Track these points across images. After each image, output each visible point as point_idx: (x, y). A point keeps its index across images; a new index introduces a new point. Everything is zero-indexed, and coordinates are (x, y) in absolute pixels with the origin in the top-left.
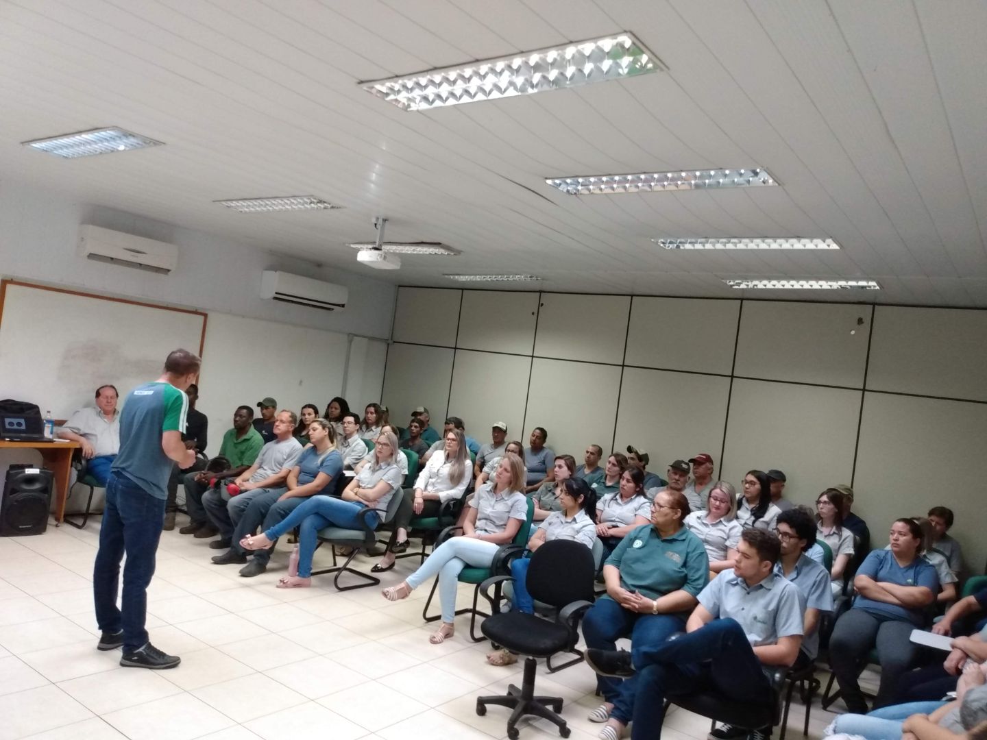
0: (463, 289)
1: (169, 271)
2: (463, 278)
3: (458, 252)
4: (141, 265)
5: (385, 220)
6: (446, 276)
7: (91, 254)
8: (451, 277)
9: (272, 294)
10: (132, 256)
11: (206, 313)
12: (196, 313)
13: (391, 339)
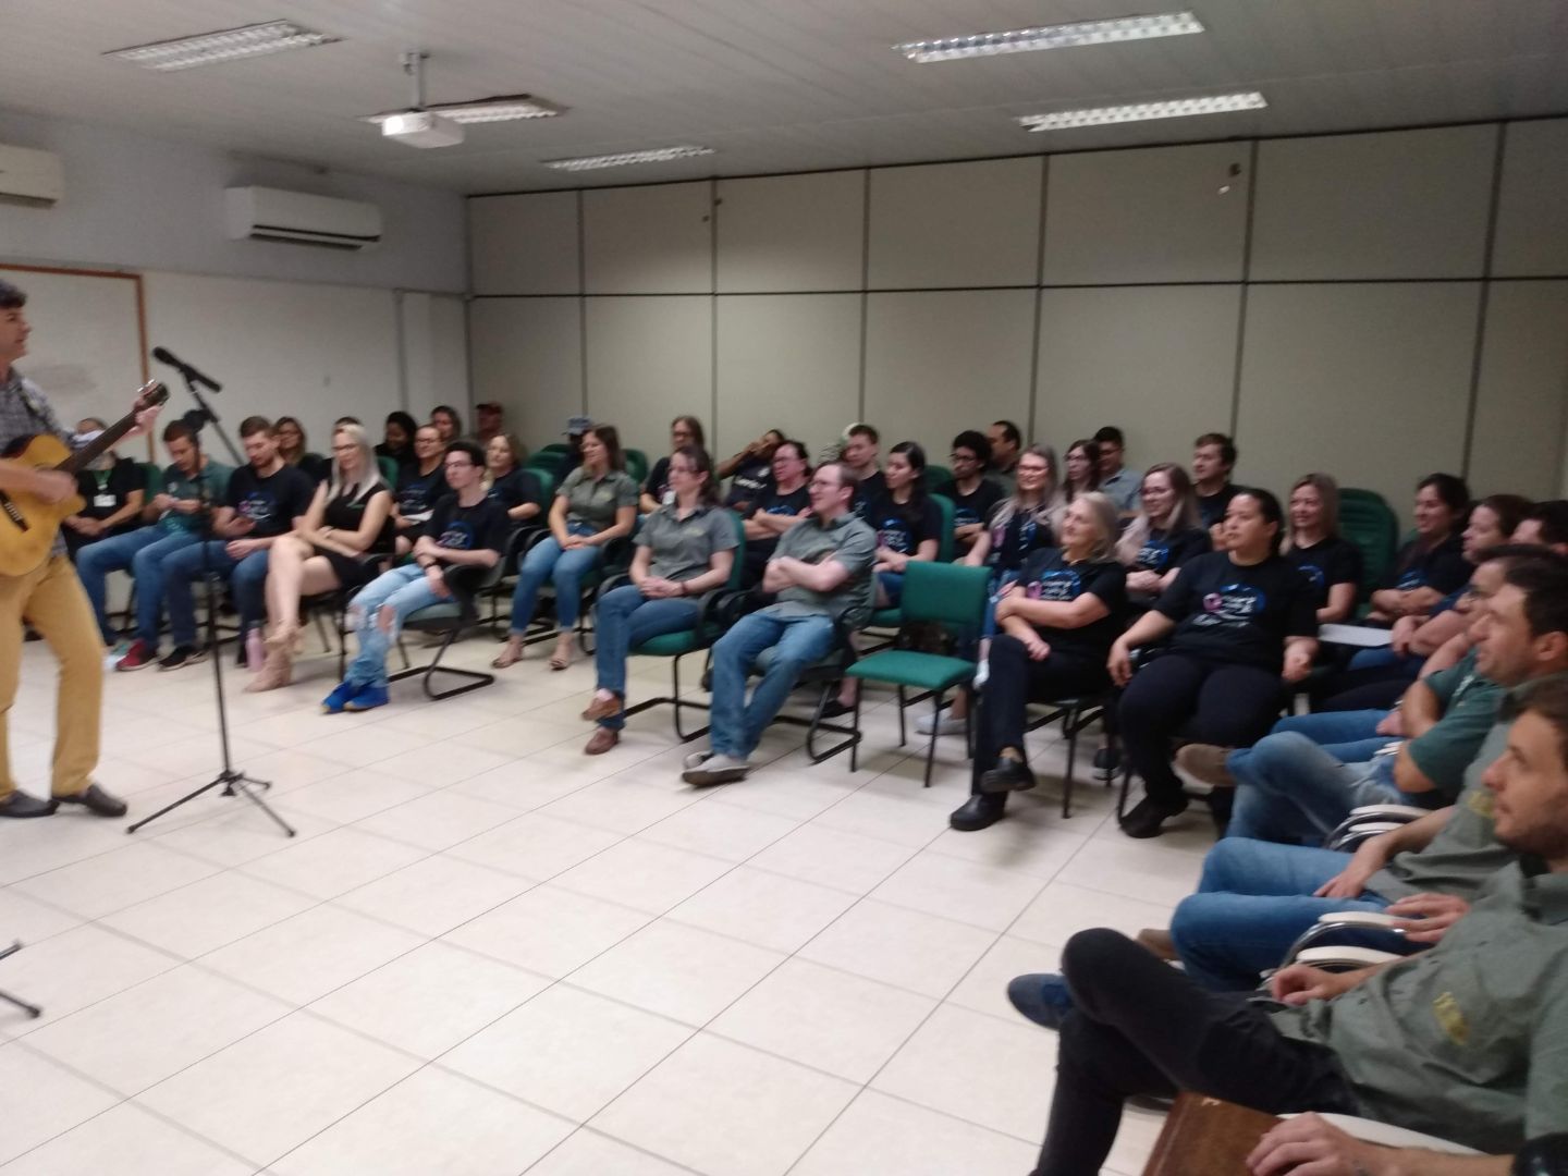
0: (581, 187)
1: (51, 201)
2: (577, 165)
3: (562, 110)
5: (424, 57)
6: (547, 165)
8: (557, 166)
9: (248, 230)
11: (136, 273)
12: (119, 275)
13: (471, 293)
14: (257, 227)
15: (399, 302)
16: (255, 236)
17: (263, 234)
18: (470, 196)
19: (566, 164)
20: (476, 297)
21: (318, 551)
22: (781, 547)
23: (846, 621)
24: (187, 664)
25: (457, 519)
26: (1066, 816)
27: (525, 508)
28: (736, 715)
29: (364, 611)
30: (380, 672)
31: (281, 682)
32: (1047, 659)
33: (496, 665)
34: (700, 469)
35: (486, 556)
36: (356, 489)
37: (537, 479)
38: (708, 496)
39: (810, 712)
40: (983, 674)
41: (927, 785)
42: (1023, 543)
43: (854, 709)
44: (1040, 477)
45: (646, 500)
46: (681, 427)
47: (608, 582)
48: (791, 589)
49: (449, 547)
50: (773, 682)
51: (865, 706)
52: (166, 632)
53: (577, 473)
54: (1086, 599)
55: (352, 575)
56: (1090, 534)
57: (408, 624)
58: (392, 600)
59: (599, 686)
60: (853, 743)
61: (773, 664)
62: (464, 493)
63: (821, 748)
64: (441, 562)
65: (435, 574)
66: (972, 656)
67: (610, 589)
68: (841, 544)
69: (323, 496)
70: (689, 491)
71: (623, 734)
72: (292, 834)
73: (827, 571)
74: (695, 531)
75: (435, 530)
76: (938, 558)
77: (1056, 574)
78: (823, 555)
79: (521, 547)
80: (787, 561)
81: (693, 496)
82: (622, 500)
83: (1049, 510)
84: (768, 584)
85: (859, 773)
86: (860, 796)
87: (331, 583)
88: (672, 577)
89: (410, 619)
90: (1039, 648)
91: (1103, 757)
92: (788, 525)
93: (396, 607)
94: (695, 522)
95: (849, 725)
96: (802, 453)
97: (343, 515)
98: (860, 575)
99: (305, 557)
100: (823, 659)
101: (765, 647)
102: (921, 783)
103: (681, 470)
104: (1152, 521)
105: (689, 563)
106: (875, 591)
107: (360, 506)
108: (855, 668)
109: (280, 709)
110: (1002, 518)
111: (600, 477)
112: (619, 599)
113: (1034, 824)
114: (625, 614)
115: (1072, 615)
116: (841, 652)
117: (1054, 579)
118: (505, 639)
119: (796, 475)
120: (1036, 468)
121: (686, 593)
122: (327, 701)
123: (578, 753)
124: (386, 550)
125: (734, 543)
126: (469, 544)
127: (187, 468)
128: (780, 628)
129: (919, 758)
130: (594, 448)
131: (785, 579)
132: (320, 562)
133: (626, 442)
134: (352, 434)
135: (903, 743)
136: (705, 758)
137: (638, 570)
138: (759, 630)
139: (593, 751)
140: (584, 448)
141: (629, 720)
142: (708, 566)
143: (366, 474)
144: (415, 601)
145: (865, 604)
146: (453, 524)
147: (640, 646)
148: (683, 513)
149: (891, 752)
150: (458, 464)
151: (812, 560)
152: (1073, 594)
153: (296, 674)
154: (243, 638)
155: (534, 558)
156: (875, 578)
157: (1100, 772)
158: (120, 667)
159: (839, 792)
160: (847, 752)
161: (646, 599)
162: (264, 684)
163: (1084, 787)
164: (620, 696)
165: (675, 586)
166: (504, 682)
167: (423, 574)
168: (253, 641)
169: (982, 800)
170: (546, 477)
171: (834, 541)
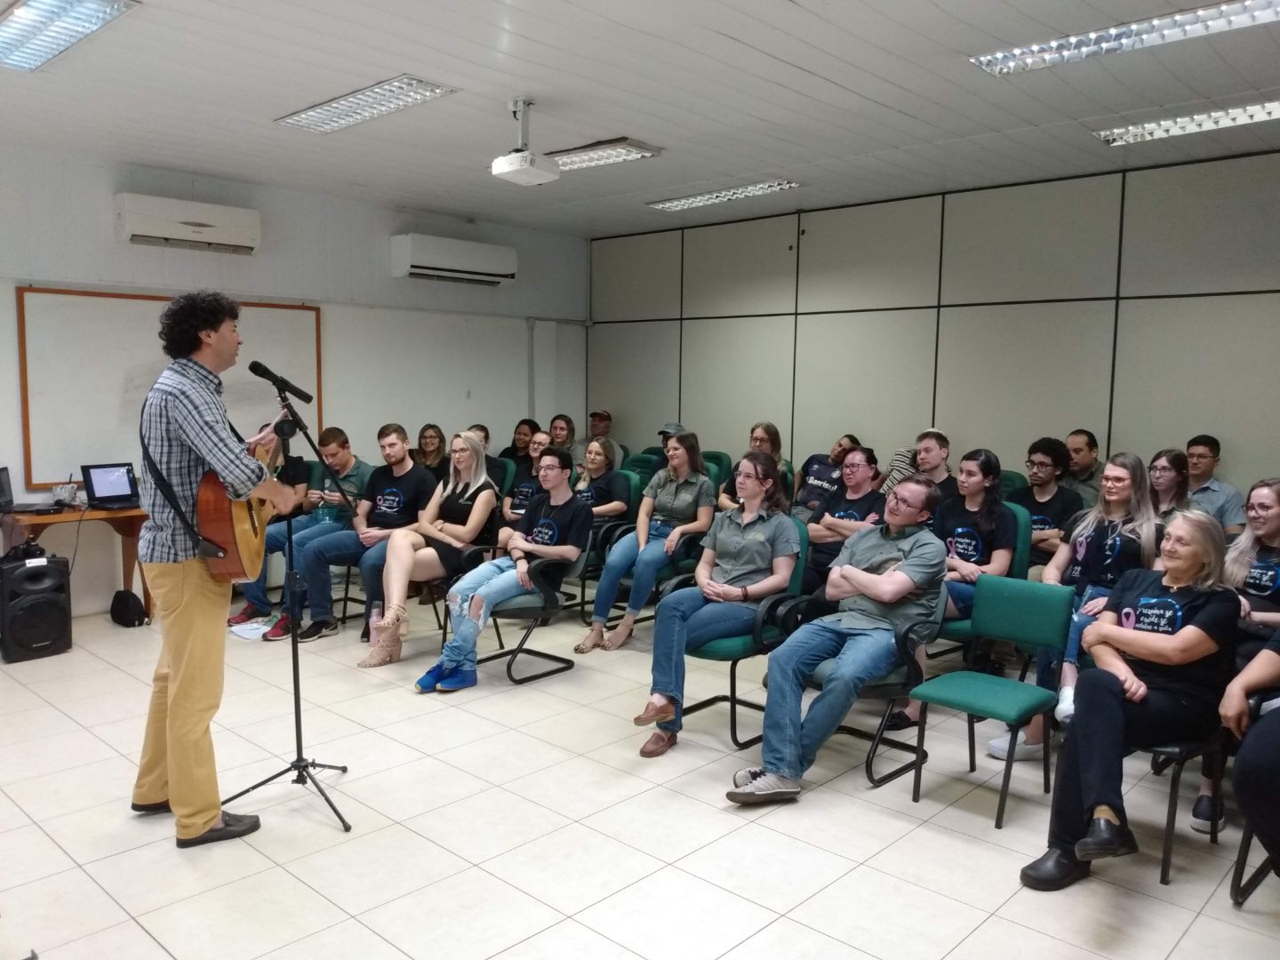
0: (684, 227)
1: (252, 249)
2: (676, 206)
3: (657, 151)
4: (210, 244)
5: (528, 104)
6: (652, 206)
7: (133, 235)
8: (661, 206)
9: (408, 268)
10: (193, 232)
11: (317, 306)
12: (303, 307)
13: (591, 319)
14: (412, 266)
15: (531, 329)
16: (412, 274)
17: (419, 273)
18: (592, 240)
19: (668, 205)
20: (595, 323)
21: (430, 541)
22: (844, 554)
23: (912, 636)
24: (319, 637)
25: (546, 517)
26: (1165, 880)
27: (616, 505)
28: (790, 731)
29: (459, 600)
30: (470, 657)
31: (392, 658)
32: (1144, 700)
33: (578, 650)
34: (766, 477)
35: (569, 551)
36: (467, 486)
37: (627, 478)
38: (772, 503)
39: (873, 723)
40: (1066, 704)
41: (999, 825)
42: (1109, 557)
43: (921, 724)
44: (1123, 489)
45: (724, 499)
46: (759, 433)
47: (674, 581)
48: (856, 598)
49: (537, 542)
50: (830, 698)
51: (932, 719)
52: (307, 607)
53: (661, 474)
54: (1190, 632)
55: (456, 563)
56: (1195, 555)
57: (495, 614)
58: (482, 591)
59: (653, 691)
60: (917, 766)
61: (830, 680)
62: (553, 493)
63: (883, 769)
64: (529, 556)
65: (523, 566)
66: (1051, 681)
67: (674, 590)
68: (906, 555)
69: (439, 494)
70: (754, 496)
71: (680, 735)
72: (347, 828)
73: (892, 582)
74: (758, 535)
75: (526, 527)
76: (1010, 573)
77: (1154, 601)
78: (887, 566)
79: (608, 540)
80: (849, 570)
81: (758, 501)
82: (703, 499)
83: (1138, 523)
84: (830, 591)
85: (922, 802)
86: (923, 833)
87: (439, 571)
88: (731, 582)
89: (498, 609)
90: (1135, 686)
91: (1205, 805)
92: (853, 530)
93: (487, 596)
94: (758, 527)
95: (914, 742)
96: (871, 459)
97: (454, 511)
98: (928, 586)
99: (416, 548)
100: (884, 677)
101: (825, 659)
102: (993, 823)
103: (748, 476)
104: (1258, 540)
105: (751, 567)
106: (943, 603)
107: (469, 503)
108: (919, 690)
109: (385, 685)
110: (1084, 529)
111: (681, 480)
112: (679, 602)
113: (1128, 889)
114: (684, 618)
115: (1175, 650)
116: (905, 668)
117: (1151, 607)
118: (590, 624)
119: (865, 481)
120: (1119, 479)
121: (746, 598)
122: (420, 682)
123: (635, 754)
124: (486, 542)
125: (797, 549)
126: (555, 539)
127: (337, 468)
128: (840, 640)
129: (992, 789)
130: (676, 451)
131: (847, 587)
132: (430, 552)
133: (705, 446)
134: (467, 439)
135: (973, 768)
136: (755, 776)
137: (702, 572)
138: (819, 639)
139: (646, 753)
140: (668, 451)
141: (685, 720)
142: (770, 571)
143: (477, 475)
144: (503, 591)
145: (931, 619)
146: (542, 521)
147: (699, 648)
148: (748, 517)
149: (958, 779)
150: (549, 467)
151: (875, 569)
152: (1174, 626)
153: (406, 650)
154: (367, 615)
155: (617, 553)
156: (944, 589)
157: (1204, 824)
158: (265, 638)
159: (900, 826)
160: (911, 775)
161: (707, 601)
162: (375, 661)
163: (1184, 840)
164: (674, 701)
165: (736, 591)
166: (582, 667)
167: (514, 567)
168: (374, 620)
169: (1060, 856)
170: (635, 477)
171: (900, 550)
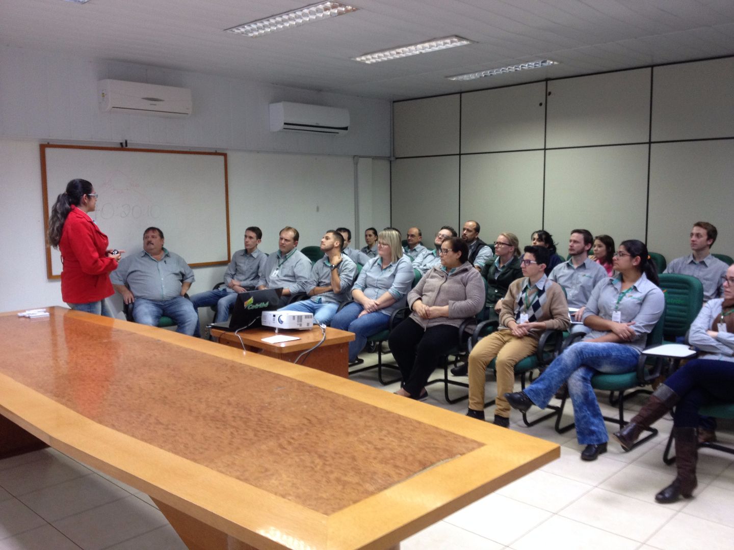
0: (462, 92)
4: (160, 112)
6: (449, 79)
7: (113, 108)
8: (454, 79)
9: (282, 125)
10: (151, 104)
11: (225, 152)
12: (216, 154)
13: (394, 156)
14: (285, 124)
15: (356, 164)
16: (284, 129)
17: (289, 128)
18: (394, 102)
19: (460, 78)
20: (397, 158)
